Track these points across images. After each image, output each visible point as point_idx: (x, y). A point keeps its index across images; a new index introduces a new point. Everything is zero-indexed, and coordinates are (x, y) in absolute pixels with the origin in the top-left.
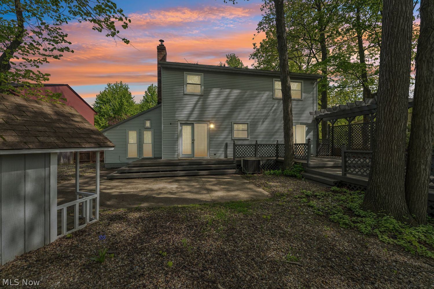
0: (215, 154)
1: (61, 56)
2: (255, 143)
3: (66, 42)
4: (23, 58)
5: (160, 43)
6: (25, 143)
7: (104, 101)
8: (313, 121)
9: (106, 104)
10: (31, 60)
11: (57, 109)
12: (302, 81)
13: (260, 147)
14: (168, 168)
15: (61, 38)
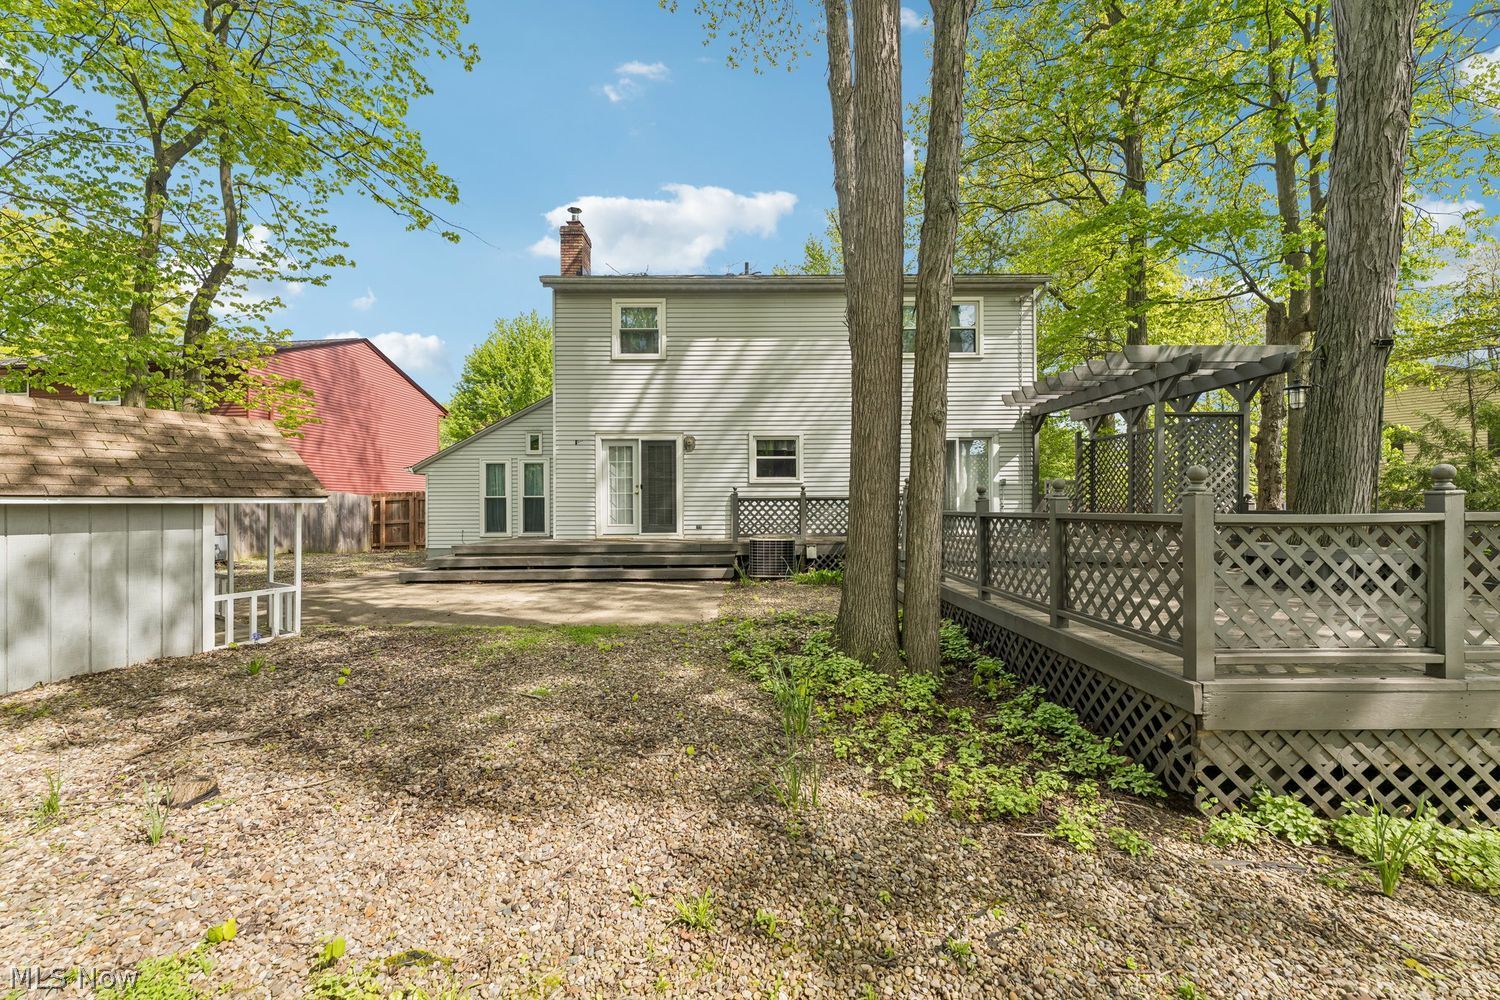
0: (699, 527)
1: (327, 277)
2: (799, 494)
3: (335, 242)
4: (232, 304)
5: (569, 217)
6: (160, 488)
7: (485, 374)
8: (1021, 423)
9: (489, 382)
10: (248, 306)
11: (237, 427)
12: (981, 299)
13: (814, 506)
14: (546, 560)
15: (325, 236)
